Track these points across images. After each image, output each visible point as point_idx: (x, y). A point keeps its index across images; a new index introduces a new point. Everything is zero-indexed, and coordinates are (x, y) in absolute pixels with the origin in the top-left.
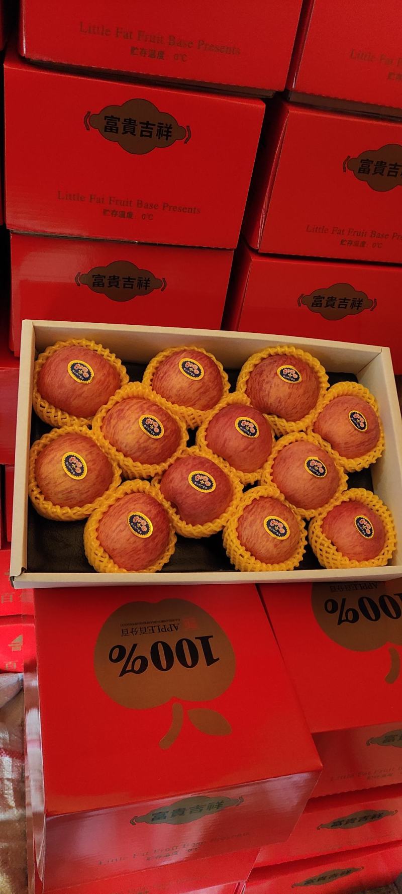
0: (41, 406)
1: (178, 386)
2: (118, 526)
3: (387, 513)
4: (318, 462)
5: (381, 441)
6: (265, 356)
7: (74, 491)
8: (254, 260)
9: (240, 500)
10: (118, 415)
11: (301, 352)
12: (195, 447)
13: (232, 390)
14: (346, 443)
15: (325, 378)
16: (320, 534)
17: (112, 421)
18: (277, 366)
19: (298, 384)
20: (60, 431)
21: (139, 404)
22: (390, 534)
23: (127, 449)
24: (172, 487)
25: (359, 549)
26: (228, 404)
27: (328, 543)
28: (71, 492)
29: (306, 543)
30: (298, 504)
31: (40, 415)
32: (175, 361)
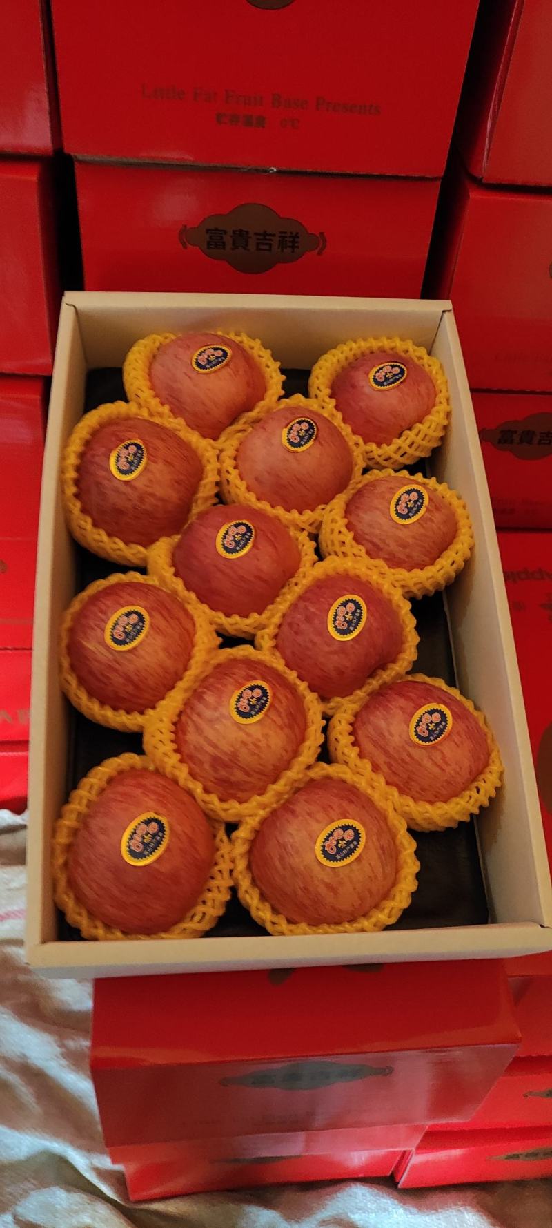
0: (201, 920)
1: (162, 655)
2: (434, 763)
6: (79, 505)
8: (474, 195)
10: (225, 767)
12: (258, 635)
13: (142, 569)
15: (121, 406)
16: (393, 447)
18: (109, 481)
20: (245, 883)
23: (288, 748)
24: (353, 671)
26: (178, 576)
27: (409, 436)
30: (348, 473)
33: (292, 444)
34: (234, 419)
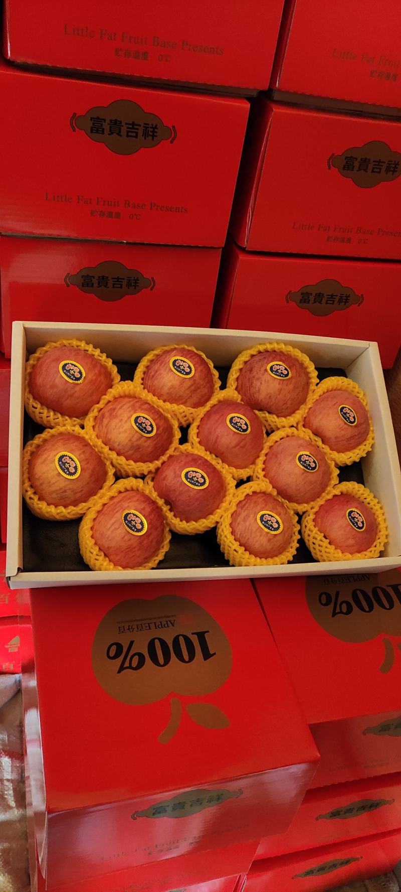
0: (33, 407)
1: (169, 384)
2: (113, 524)
3: (378, 507)
4: (309, 456)
5: (371, 435)
6: (254, 353)
7: (68, 491)
8: (242, 257)
9: (233, 496)
10: (111, 414)
11: (290, 348)
12: (187, 444)
13: (223, 387)
14: (336, 438)
15: (314, 374)
16: (312, 528)
17: (104, 420)
18: (266, 363)
19: (287, 380)
20: (52, 431)
21: (132, 403)
22: (382, 526)
23: (120, 447)
24: (166, 485)
25: (351, 542)
26: (219, 402)
27: (320, 536)
28: (65, 491)
29: (299, 537)
30: (290, 499)
31: (32, 416)
32: (166, 359)
33: (300, 456)
34: (316, 433)
